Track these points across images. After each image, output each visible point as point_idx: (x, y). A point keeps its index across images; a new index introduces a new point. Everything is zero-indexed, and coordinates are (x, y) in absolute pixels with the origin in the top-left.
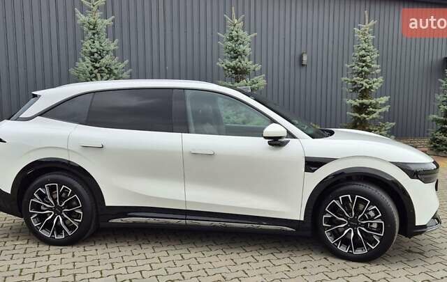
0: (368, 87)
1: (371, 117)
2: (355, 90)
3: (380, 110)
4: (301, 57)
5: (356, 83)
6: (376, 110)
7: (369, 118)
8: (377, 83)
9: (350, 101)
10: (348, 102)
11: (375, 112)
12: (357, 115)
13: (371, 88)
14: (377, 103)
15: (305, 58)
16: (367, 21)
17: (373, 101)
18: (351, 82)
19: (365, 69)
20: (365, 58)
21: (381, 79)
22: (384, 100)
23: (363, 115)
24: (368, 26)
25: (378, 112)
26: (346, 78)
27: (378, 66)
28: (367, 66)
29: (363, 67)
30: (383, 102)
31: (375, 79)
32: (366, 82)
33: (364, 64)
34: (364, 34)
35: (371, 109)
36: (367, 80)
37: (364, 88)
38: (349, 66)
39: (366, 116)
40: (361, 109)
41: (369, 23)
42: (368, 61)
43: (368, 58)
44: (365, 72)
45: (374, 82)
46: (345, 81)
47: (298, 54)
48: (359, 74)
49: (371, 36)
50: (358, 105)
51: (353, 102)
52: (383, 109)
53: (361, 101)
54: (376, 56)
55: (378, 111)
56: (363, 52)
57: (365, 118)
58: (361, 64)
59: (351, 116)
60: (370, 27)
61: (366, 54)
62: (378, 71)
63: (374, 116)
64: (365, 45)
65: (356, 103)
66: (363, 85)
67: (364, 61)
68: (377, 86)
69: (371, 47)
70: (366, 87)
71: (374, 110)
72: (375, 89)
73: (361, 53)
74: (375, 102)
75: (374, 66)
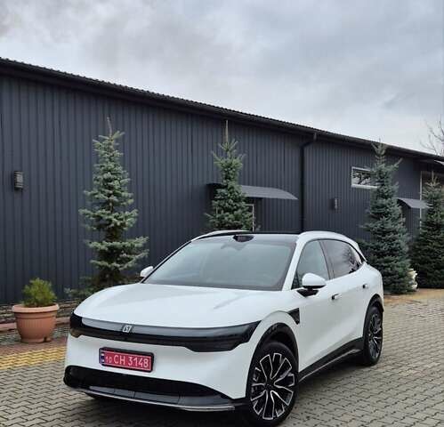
0: (119, 224)
1: (126, 266)
2: (99, 227)
3: (137, 257)
4: (13, 176)
5: (101, 218)
6: (132, 256)
7: (122, 267)
8: (130, 218)
9: (95, 244)
10: (91, 245)
11: (130, 260)
12: (106, 264)
13: (123, 225)
14: (133, 246)
15: (20, 178)
16: (111, 131)
17: (127, 244)
18: (94, 216)
19: (114, 198)
20: (111, 183)
21: (135, 212)
22: (140, 242)
23: (115, 264)
24: (113, 137)
25: (134, 260)
26: (86, 211)
27: (130, 195)
28: (115, 194)
29: (109, 195)
30: (140, 245)
31: (127, 213)
32: (115, 217)
33: (111, 192)
34: (108, 150)
35: (125, 255)
36: (117, 214)
37: (112, 225)
38: (89, 193)
39: (118, 265)
40: (111, 255)
41: (113, 134)
42: (117, 187)
43: (115, 184)
44: (114, 203)
45: (126, 217)
46: (85, 214)
47: (8, 171)
48: (105, 205)
49: (117, 153)
50: (107, 249)
51: (99, 245)
52: (142, 255)
53: (110, 244)
54: (126, 180)
56: (108, 175)
57: (116, 268)
58: (107, 191)
59: (97, 265)
60: (117, 140)
61: (112, 177)
62: (130, 201)
63: (130, 264)
64: (111, 165)
65: (103, 247)
66: (110, 221)
67: (111, 188)
68: (130, 222)
69: (119, 169)
70: (116, 224)
71: (128, 256)
72: (129, 226)
73: (106, 176)
74: (129, 245)
75: (125, 194)
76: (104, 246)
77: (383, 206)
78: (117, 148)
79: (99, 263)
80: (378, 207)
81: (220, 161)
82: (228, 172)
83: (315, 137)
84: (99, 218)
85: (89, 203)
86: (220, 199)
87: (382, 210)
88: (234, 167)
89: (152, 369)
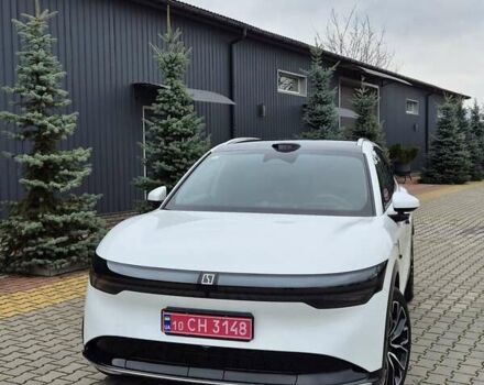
0: (56, 131)
1: (68, 186)
2: (27, 134)
3: (82, 173)
5: (32, 123)
6: (76, 173)
7: (62, 188)
8: (68, 124)
9: (25, 158)
10: (20, 159)
11: (74, 178)
12: (41, 183)
13: (62, 131)
14: (75, 160)
16: (38, 9)
17: (66, 156)
18: (21, 120)
19: (49, 98)
20: (44, 78)
22: (82, 154)
23: (52, 183)
24: (41, 18)
25: (79, 178)
28: (49, 91)
30: (84, 158)
31: (64, 117)
32: (50, 122)
33: (44, 88)
34: (35, 33)
35: (66, 172)
36: (52, 118)
37: (48, 132)
38: (13, 90)
39: (59, 185)
41: (41, 12)
42: (51, 83)
43: (51, 78)
44: (49, 105)
45: (64, 123)
48: (35, 104)
50: (41, 164)
51: (31, 159)
53: (46, 157)
54: (62, 74)
55: (80, 175)
56: (39, 67)
57: (56, 188)
58: (39, 87)
59: (28, 185)
61: (44, 69)
62: (67, 101)
63: (74, 183)
64: (42, 53)
65: (38, 162)
66: (45, 127)
67: (43, 83)
68: (69, 128)
69: (53, 59)
70: (52, 131)
71: (71, 173)
72: (67, 135)
73: (35, 67)
74: (71, 159)
75: (60, 91)
76: (38, 160)
77: (322, 113)
78: (49, 31)
79: (31, 182)
80: (316, 115)
81: (162, 55)
82: (171, 69)
83: (245, 33)
84: (29, 122)
85: (11, 103)
86: (164, 102)
87: (321, 118)
88: (180, 63)
89: (253, 337)
